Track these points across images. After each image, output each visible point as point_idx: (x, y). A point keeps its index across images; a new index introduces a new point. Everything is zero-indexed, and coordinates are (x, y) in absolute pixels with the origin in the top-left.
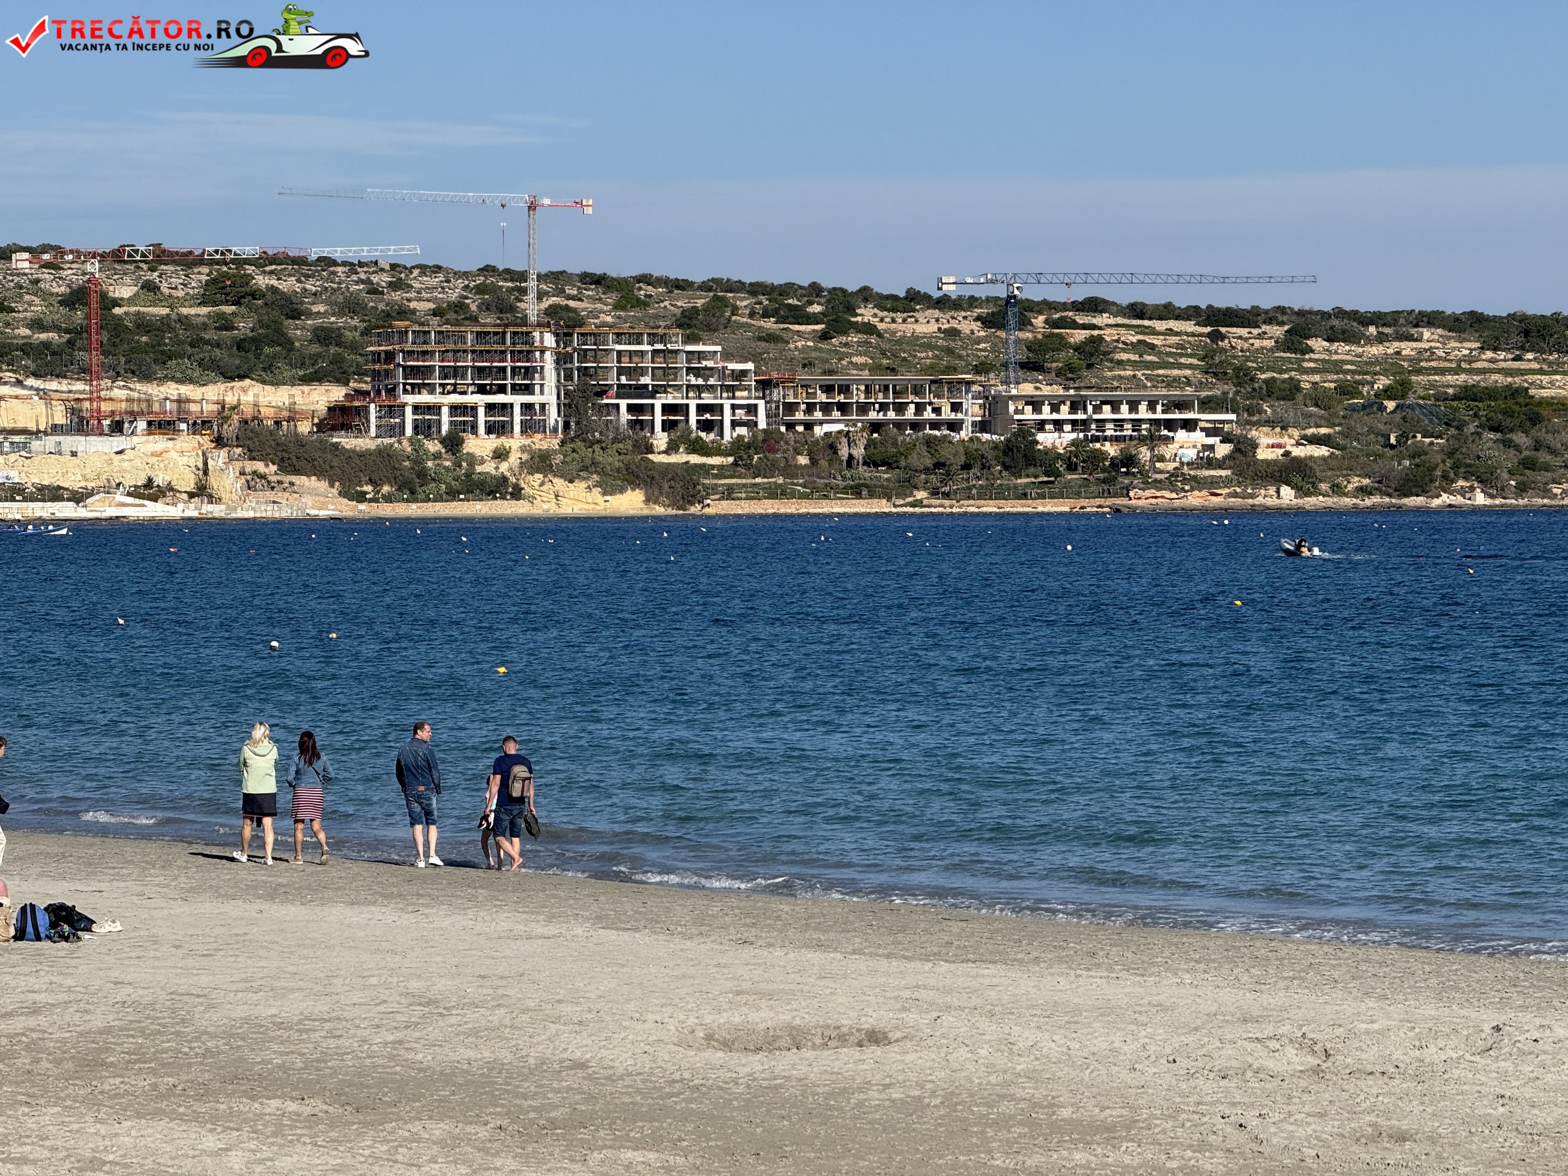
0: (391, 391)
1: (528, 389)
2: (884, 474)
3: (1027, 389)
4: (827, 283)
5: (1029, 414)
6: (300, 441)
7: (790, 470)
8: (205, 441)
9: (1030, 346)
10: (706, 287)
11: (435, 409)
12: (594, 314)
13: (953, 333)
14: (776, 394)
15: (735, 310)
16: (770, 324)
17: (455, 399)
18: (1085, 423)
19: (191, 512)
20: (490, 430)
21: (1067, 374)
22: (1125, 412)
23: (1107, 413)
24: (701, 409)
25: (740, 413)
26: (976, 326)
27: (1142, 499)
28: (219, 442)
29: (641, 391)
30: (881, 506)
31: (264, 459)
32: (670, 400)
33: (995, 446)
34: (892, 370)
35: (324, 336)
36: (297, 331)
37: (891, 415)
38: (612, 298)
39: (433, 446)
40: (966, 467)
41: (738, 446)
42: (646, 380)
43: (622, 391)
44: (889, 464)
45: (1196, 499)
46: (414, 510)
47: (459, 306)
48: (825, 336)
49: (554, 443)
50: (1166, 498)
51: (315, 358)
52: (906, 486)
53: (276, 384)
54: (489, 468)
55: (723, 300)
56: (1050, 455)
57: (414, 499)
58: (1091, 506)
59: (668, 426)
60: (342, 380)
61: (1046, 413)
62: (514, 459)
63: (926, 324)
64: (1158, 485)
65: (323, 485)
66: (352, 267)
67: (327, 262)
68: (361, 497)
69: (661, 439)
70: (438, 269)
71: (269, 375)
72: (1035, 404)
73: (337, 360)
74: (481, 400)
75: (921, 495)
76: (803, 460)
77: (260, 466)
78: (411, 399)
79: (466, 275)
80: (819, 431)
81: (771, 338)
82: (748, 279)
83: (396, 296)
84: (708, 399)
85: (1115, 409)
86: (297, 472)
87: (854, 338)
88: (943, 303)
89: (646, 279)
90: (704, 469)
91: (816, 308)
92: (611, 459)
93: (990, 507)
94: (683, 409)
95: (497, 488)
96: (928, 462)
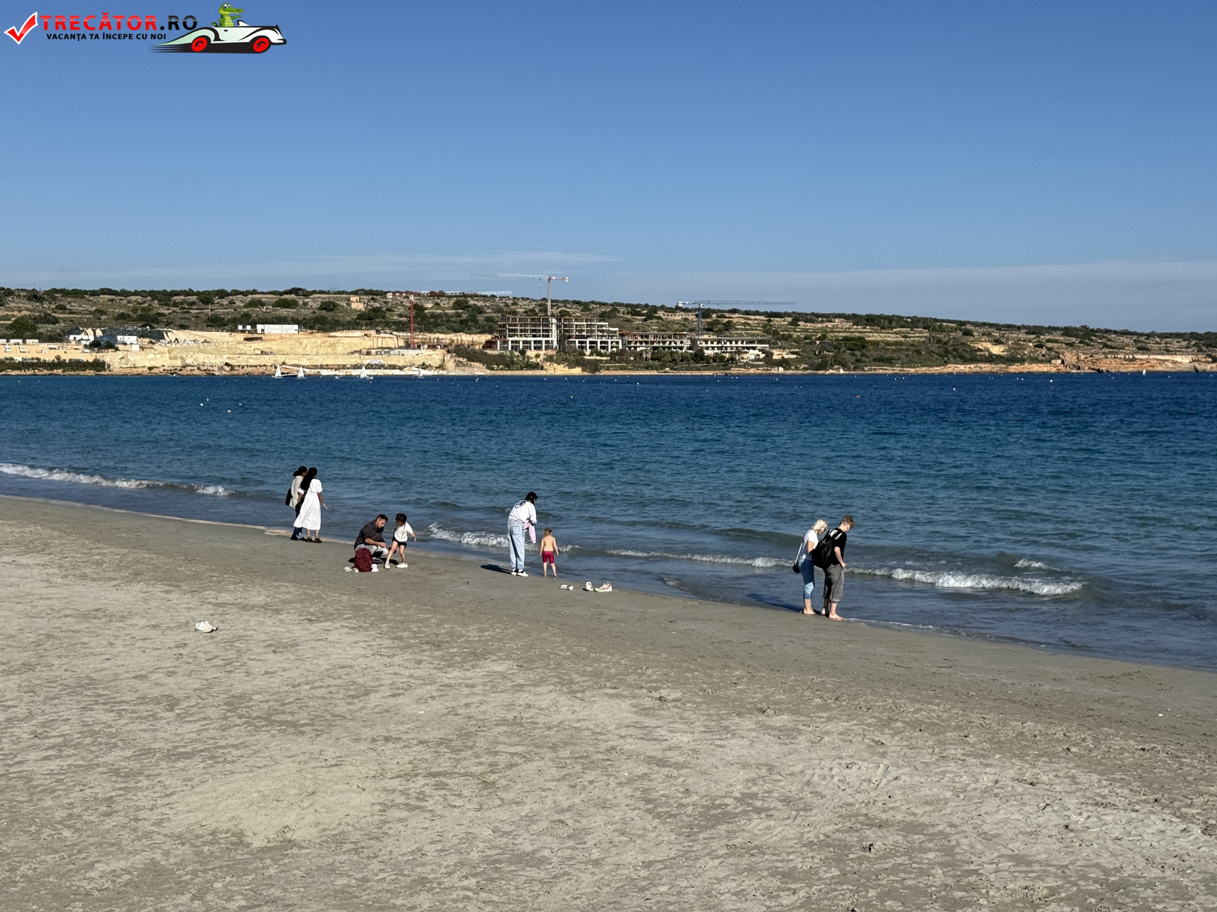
0: (505, 337)
1: (548, 336)
2: (657, 363)
3: (706, 337)
4: (650, 304)
5: (704, 345)
6: (474, 351)
7: (628, 361)
8: (445, 351)
9: (708, 323)
10: (612, 305)
11: (518, 342)
12: (574, 313)
13: (686, 319)
14: (626, 338)
15: (619, 312)
16: (629, 316)
17: (525, 339)
18: (721, 348)
19: (436, 373)
20: (535, 348)
21: (719, 332)
22: (734, 344)
23: (728, 344)
24: (601, 342)
25: (614, 344)
26: (694, 317)
27: (735, 371)
28: (449, 352)
29: (583, 337)
30: (655, 373)
31: (463, 357)
32: (592, 339)
33: (691, 354)
34: (664, 331)
35: (488, 319)
36: (481, 318)
37: (661, 344)
38: (581, 308)
39: (517, 353)
40: (682, 361)
41: (612, 353)
42: (585, 333)
43: (577, 337)
44: (659, 360)
45: (752, 371)
46: (509, 373)
47: (533, 310)
48: (645, 320)
49: (554, 353)
50: (743, 371)
51: (484, 326)
52: (663, 367)
53: (470, 334)
54: (534, 360)
55: (616, 310)
56: (709, 357)
57: (509, 369)
58: (719, 373)
59: (590, 348)
60: (491, 333)
61: (709, 344)
62: (542, 357)
63: (678, 317)
64: (740, 367)
65: (481, 365)
66: (501, 298)
67: (493, 297)
68: (493, 369)
69: (588, 352)
70: (528, 299)
71: (469, 331)
72: (706, 341)
73: (491, 327)
74: (533, 339)
75: (667, 369)
76: (632, 358)
77: (461, 359)
78: (511, 339)
79: (536, 301)
80: (638, 349)
81: (628, 321)
82: (625, 303)
83: (514, 307)
84: (604, 339)
85: (731, 343)
86: (473, 361)
87: (654, 321)
88: (686, 310)
89: (593, 302)
90: (601, 361)
91: (645, 312)
92: (572, 358)
93: (688, 373)
94: (595, 343)
95: (536, 366)
96: (670, 359)
